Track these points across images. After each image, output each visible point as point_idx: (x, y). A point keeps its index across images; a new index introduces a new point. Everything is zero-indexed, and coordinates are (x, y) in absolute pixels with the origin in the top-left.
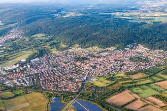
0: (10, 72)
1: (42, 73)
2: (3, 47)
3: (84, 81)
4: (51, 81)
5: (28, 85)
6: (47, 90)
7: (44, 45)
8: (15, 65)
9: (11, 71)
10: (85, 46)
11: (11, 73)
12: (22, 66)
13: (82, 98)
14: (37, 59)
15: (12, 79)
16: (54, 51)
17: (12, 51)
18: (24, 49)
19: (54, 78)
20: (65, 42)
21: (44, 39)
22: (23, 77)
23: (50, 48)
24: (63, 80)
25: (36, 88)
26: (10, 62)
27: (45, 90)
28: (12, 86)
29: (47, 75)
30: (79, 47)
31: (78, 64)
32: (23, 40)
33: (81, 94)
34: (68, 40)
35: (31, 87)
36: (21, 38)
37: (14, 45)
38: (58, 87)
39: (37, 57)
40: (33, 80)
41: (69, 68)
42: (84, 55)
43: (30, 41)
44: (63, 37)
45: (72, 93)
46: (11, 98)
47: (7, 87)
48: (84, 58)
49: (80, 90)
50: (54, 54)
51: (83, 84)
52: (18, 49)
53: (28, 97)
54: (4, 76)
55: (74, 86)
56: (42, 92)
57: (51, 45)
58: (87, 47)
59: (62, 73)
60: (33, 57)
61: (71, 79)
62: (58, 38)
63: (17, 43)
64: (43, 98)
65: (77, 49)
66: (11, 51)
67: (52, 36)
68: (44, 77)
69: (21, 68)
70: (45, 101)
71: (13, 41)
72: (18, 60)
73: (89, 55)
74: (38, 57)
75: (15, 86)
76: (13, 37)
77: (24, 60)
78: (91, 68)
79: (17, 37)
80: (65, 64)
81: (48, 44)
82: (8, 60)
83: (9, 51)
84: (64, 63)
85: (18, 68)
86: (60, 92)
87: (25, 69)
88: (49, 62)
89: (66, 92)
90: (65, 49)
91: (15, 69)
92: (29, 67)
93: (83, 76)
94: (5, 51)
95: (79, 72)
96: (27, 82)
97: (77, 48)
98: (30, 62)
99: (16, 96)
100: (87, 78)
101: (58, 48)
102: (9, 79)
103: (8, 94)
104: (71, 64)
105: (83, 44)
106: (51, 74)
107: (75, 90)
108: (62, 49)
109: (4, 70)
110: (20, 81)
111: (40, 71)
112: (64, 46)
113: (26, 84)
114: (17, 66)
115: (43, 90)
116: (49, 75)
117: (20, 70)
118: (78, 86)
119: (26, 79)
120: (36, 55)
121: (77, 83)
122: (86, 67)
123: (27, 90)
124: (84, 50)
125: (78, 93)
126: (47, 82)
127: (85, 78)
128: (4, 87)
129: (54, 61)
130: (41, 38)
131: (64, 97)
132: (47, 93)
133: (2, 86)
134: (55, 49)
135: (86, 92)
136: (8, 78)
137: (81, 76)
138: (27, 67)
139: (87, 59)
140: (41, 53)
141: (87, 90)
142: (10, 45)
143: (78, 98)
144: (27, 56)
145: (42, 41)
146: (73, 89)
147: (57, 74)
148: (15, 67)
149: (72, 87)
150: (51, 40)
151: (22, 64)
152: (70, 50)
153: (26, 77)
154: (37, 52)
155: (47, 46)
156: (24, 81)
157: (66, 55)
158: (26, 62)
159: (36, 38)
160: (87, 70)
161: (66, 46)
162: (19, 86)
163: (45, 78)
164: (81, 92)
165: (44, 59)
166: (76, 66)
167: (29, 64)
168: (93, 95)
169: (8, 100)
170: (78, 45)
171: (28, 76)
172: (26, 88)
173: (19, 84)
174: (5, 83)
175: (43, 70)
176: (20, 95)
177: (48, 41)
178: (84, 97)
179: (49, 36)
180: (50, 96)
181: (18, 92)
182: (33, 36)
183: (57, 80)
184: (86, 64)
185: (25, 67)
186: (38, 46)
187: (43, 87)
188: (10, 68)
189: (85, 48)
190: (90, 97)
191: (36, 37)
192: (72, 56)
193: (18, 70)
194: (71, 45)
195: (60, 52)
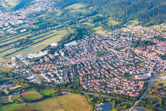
0: (35, 61)
1: (82, 64)
2: (24, 23)
3: (148, 79)
4: (96, 78)
5: (62, 82)
6: (90, 92)
7: (84, 22)
8: (43, 51)
9: (37, 60)
10: (148, 23)
11: (37, 63)
12: (53, 53)
13: (144, 106)
14: (74, 43)
15: (38, 73)
16: (100, 31)
17: (38, 30)
18: (55, 27)
19: (100, 73)
20: (116, 17)
21: (84, 11)
22: (54, 69)
23: (93, 25)
24: (114, 77)
25: (74, 87)
26: (35, 46)
27: (87, 91)
28: (39, 82)
29: (90, 68)
30: (139, 24)
31: (137, 51)
32: (53, 14)
33: (143, 100)
34: (121, 13)
35: (66, 85)
36: (50, 10)
37: (41, 21)
38: (106, 87)
39: (73, 40)
40: (69, 75)
41: (123, 57)
42: (147, 37)
43: (63, 15)
44: (113, 9)
45: (129, 97)
46: (37, 101)
47: (32, 83)
48: (146, 43)
49: (141, 93)
50: (100, 36)
51: (146, 84)
52: (46, 27)
53: (62, 99)
54: (28, 67)
55: (131, 86)
56: (82, 94)
57: (94, 21)
58: (152, 25)
59: (112, 66)
60: (68, 39)
61: (127, 75)
62: (105, 10)
63: (44, 19)
64: (83, 104)
65: (135, 28)
66: (36, 30)
67: (96, 7)
68: (84, 70)
69: (51, 56)
70: (87, 108)
71: (39, 15)
72: (46, 43)
73: (155, 37)
74: (75, 39)
75: (43, 83)
76: (39, 9)
77: (54, 44)
78: (159, 59)
79: (44, 9)
80: (116, 52)
81: (90, 20)
82: (32, 43)
83: (33, 30)
84: (116, 49)
85: (46, 55)
86: (110, 95)
87: (56, 57)
88: (92, 48)
89: (118, 95)
90: (117, 27)
91: (43, 57)
92: (63, 54)
93: (147, 70)
94: (28, 31)
95: (140, 64)
96: (61, 78)
97: (136, 26)
98: (63, 46)
99: (46, 97)
100: (152, 74)
101: (106, 27)
102: (35, 73)
103: (33, 94)
104: (126, 52)
105: (145, 20)
106: (96, 66)
107: (134, 93)
108: (112, 28)
109: (27, 59)
110: (49, 76)
111: (78, 61)
112: (114, 23)
113: (59, 80)
114: (46, 52)
115: (84, 90)
116: (93, 68)
117: (50, 59)
118: (138, 87)
119: (59, 73)
120: (73, 37)
121: (136, 82)
122: (151, 56)
123: (60, 90)
124: (147, 29)
125: (138, 98)
126: (89, 78)
127: (149, 75)
128: (28, 83)
129: (99, 46)
130: (80, 11)
131: (116, 103)
132: (91, 96)
133: (24, 83)
134: (101, 28)
135: (152, 96)
136: (33, 71)
137: (143, 70)
138: (60, 55)
139: (152, 44)
140: (80, 34)
141: (153, 93)
142: (35, 20)
143: (139, 105)
144: (59, 38)
145: (80, 14)
146: (130, 91)
147: (104, 67)
148: (42, 54)
149: (128, 88)
150: (95, 13)
151: (52, 51)
152: (125, 30)
153: (58, 69)
154: (73, 32)
155: (89, 23)
156: (55, 76)
157: (118, 38)
158: (58, 47)
159: (72, 11)
160: (153, 61)
161: (117, 23)
162: (49, 83)
163: (86, 72)
164: (143, 97)
165: (84, 42)
166: (134, 55)
167: (63, 51)
168: (163, 103)
169: (34, 104)
170: (136, 22)
171: (61, 69)
172: (58, 86)
173: (49, 81)
174: (29, 78)
175: (83, 60)
176: (50, 97)
177: (89, 15)
178: (148, 106)
179: (91, 8)
180: (95, 100)
181: (47, 92)
182: (67, 8)
183: (105, 76)
184: (151, 51)
185: (56, 54)
186: (75, 23)
187: (84, 86)
188: (36, 56)
189: (148, 26)
190: (158, 106)
191: (72, 9)
192: (128, 38)
193: (46, 59)
194: (125, 22)
195: (109, 33)
